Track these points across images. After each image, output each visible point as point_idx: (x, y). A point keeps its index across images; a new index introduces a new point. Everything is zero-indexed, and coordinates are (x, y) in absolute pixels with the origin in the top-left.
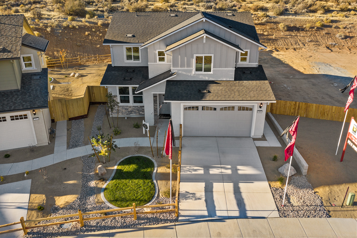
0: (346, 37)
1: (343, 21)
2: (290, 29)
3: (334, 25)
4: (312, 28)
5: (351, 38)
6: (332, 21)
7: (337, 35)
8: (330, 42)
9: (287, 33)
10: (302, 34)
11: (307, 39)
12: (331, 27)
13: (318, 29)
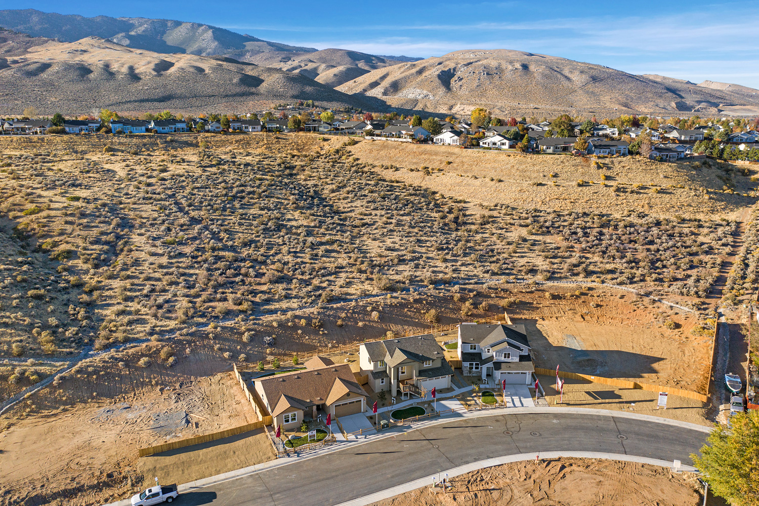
0: (598, 306)
1: (598, 288)
2: (554, 297)
3: (591, 292)
4: (572, 296)
5: (601, 306)
6: (590, 289)
7: (591, 304)
8: (585, 311)
9: (552, 301)
10: (564, 302)
11: (567, 308)
12: (587, 294)
13: (578, 297)
